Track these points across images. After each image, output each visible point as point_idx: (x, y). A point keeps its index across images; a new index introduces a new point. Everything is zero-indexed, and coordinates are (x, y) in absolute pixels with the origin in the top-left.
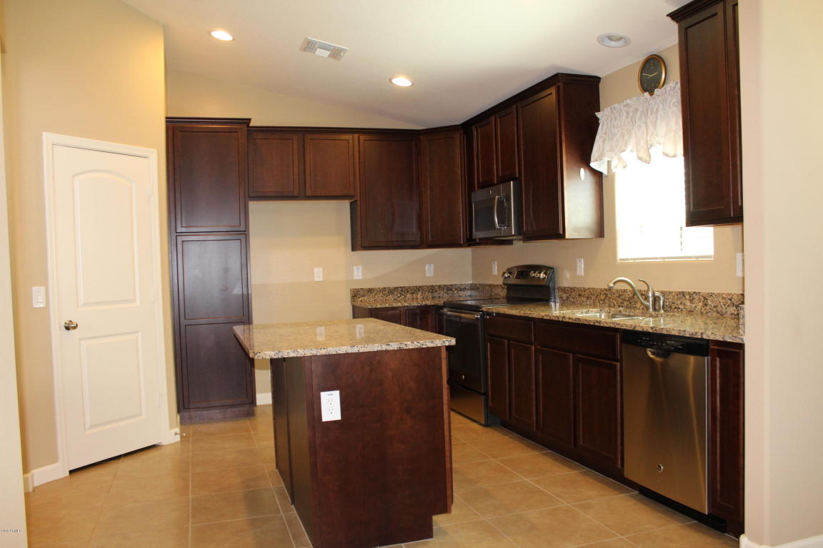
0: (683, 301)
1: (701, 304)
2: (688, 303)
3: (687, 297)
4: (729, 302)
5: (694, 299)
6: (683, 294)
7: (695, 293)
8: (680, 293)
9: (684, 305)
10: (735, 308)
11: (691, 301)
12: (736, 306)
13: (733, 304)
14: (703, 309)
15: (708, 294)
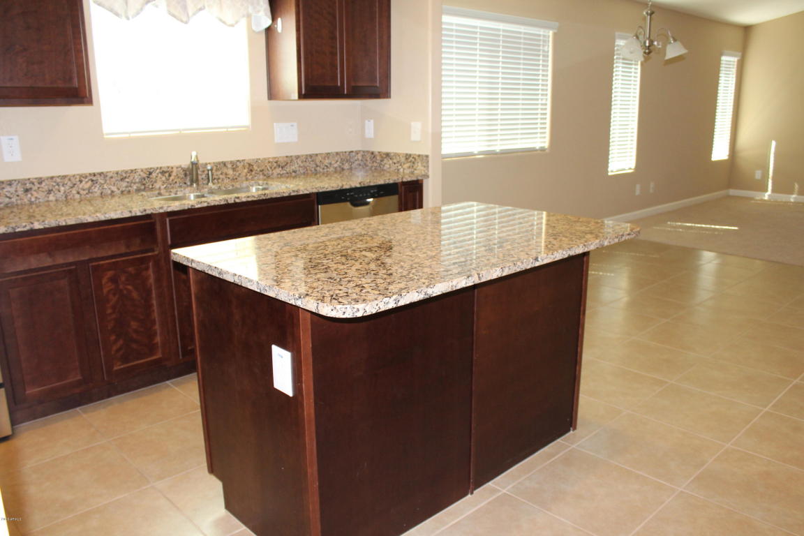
0: (225, 170)
1: (246, 171)
2: (230, 172)
3: (229, 166)
4: (275, 164)
5: (237, 167)
6: (224, 164)
7: (238, 161)
8: (219, 163)
9: (226, 174)
10: (280, 169)
11: (234, 170)
12: (282, 167)
13: (279, 166)
14: (249, 174)
15: (253, 160)
